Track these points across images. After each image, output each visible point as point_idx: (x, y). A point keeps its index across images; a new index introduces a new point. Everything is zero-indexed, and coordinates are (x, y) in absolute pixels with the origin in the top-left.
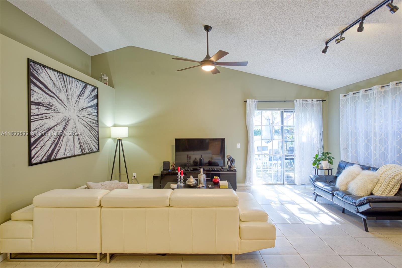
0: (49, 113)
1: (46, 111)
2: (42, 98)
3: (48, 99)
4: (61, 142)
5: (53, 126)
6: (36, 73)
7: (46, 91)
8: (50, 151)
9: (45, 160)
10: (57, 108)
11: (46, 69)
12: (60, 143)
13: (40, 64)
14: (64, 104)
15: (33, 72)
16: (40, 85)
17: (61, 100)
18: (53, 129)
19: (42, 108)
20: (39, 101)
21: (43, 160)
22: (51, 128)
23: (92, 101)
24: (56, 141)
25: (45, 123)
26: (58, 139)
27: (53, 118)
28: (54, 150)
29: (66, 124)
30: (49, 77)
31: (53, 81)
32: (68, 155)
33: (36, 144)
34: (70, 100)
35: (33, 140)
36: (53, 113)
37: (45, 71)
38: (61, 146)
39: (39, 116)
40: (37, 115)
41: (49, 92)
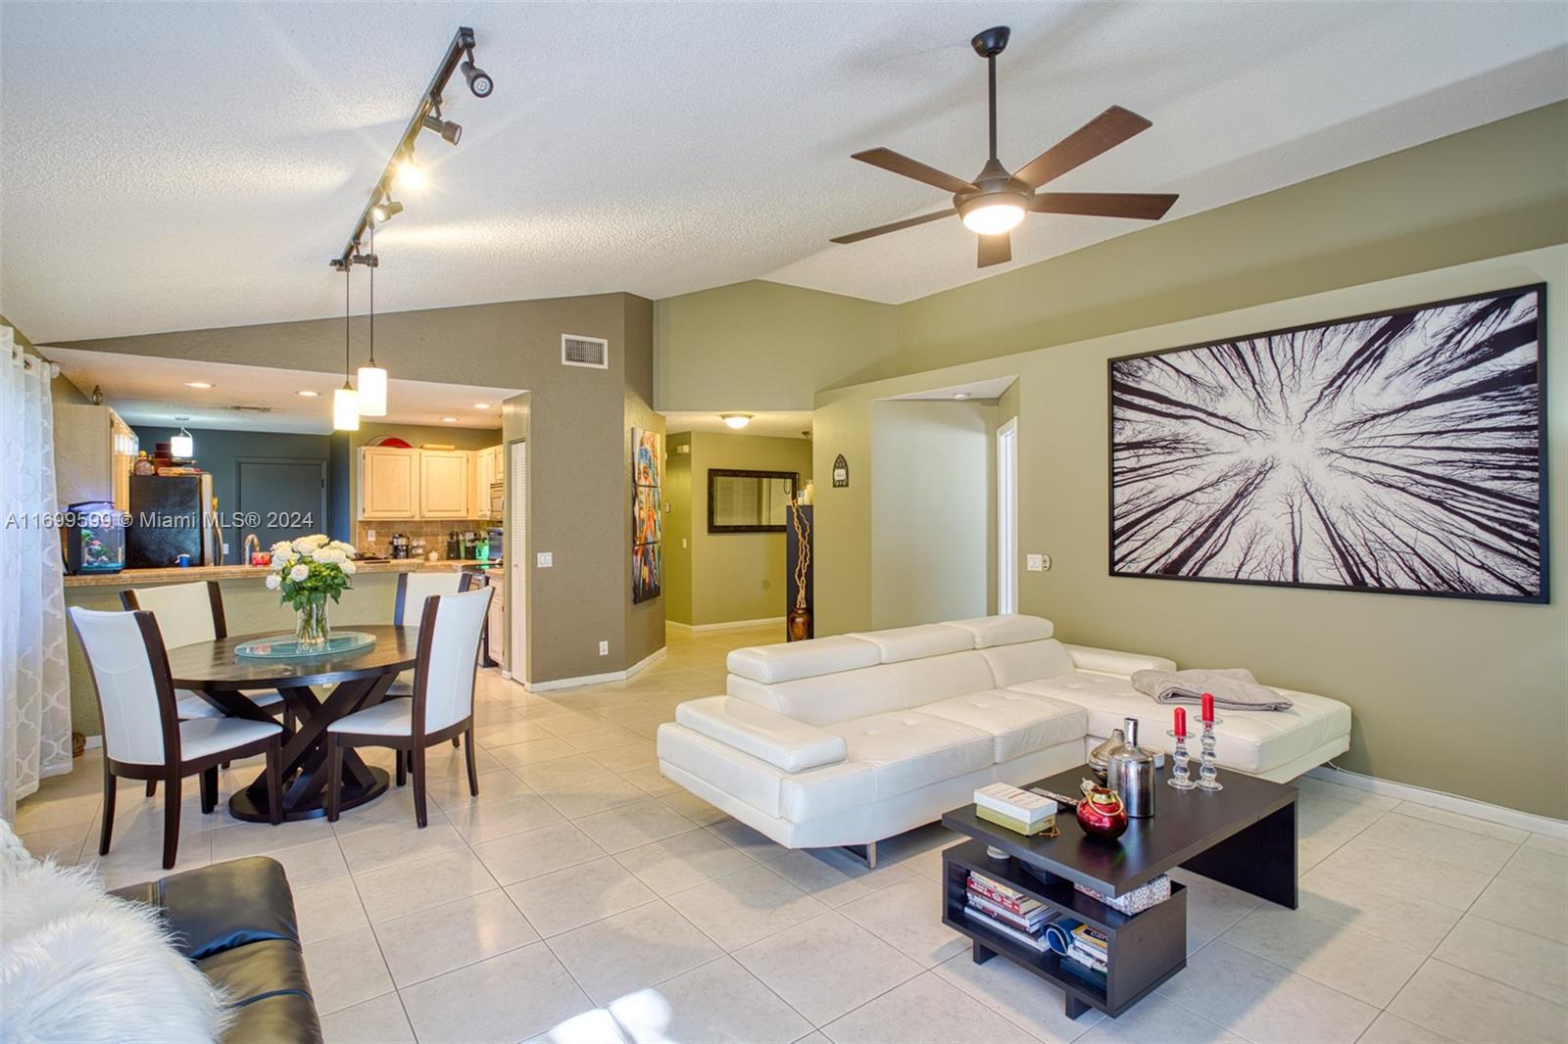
0: (1174, 461)
1: (1161, 458)
2: (1150, 430)
3: (1168, 428)
4: (1221, 535)
5: (1188, 491)
6: (1131, 379)
7: (1164, 410)
8: (1175, 554)
9: (1157, 571)
10: (1204, 444)
11: (1163, 357)
12: (1219, 538)
13: (1142, 356)
14: (1242, 426)
15: (1122, 382)
16: (1144, 402)
17: (1225, 418)
18: (1188, 498)
19: (1148, 451)
20: (1140, 438)
21: (1150, 571)
22: (1182, 497)
23: (1462, 368)
24: (1202, 530)
25: (1158, 487)
26: (1207, 524)
27: (1190, 470)
28: (1190, 551)
29: (1251, 484)
30: (1173, 373)
31: (1188, 376)
32: (1260, 576)
33: (1130, 533)
34: (1276, 406)
35: (1118, 525)
36: (1188, 458)
37: (1161, 363)
38: (1219, 545)
39: (1141, 472)
40: (1135, 470)
41: (1174, 410)
